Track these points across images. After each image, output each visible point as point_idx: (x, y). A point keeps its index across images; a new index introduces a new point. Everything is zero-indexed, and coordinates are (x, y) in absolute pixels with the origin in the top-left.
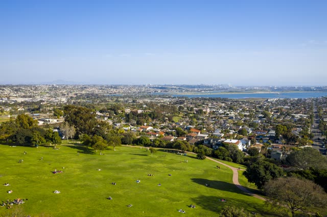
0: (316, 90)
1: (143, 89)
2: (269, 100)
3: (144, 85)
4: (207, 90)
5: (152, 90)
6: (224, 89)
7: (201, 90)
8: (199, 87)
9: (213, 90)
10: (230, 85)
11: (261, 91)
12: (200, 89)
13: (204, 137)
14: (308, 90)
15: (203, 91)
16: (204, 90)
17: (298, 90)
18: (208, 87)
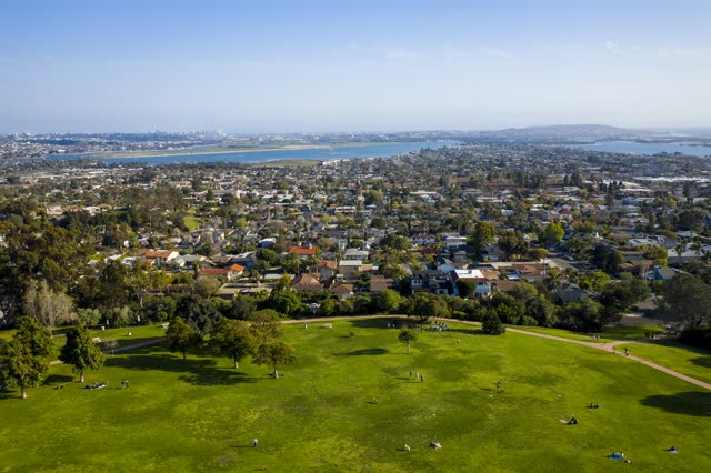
0: (389, 141)
1: (15, 148)
2: (324, 164)
3: (12, 137)
4: (178, 146)
5: (39, 148)
6: (212, 142)
7: (165, 147)
8: (155, 137)
9: (191, 145)
10: (222, 133)
11: (293, 144)
12: (161, 144)
13: (356, 267)
14: (376, 141)
15: (171, 148)
16: (173, 146)
17: (359, 141)
18: (176, 137)
